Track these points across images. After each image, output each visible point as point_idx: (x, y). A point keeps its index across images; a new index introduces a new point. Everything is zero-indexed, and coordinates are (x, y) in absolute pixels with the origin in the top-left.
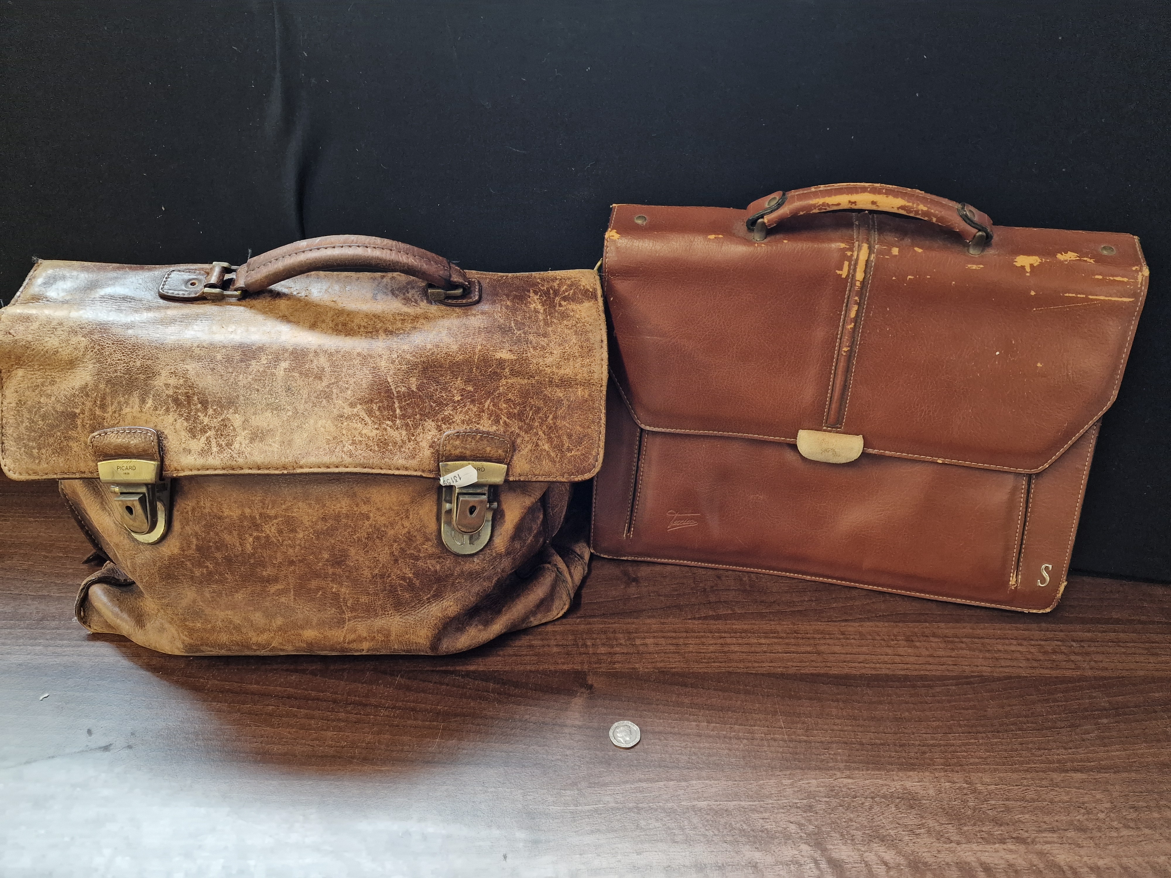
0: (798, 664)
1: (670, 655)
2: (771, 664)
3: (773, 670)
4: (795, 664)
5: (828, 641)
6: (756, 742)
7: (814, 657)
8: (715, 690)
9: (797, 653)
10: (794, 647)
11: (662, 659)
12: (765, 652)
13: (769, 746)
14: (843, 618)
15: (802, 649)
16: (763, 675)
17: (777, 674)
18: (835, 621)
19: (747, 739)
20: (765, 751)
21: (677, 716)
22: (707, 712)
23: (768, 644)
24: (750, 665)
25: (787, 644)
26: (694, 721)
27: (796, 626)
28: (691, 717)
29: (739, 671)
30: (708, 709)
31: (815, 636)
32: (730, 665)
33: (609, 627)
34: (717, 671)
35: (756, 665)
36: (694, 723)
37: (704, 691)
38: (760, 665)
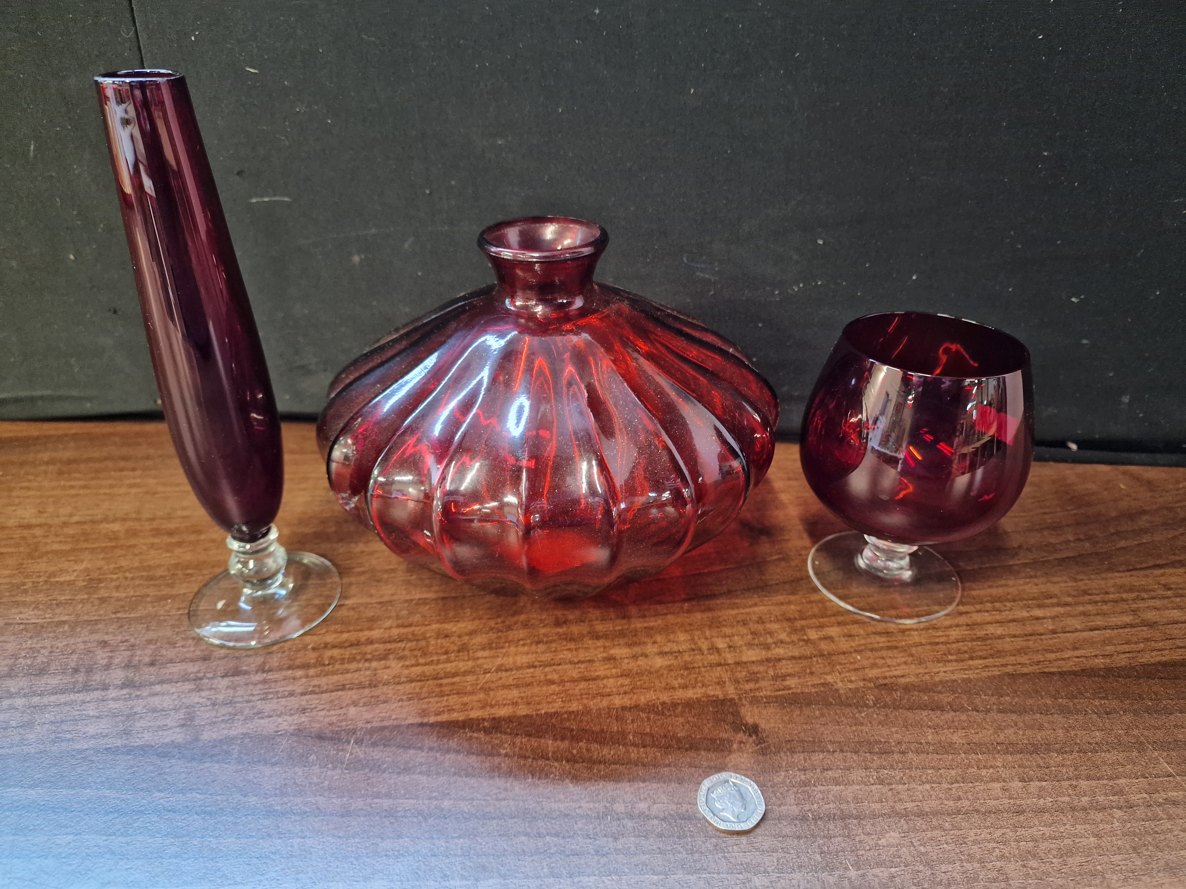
0: (1127, 648)
1: (884, 653)
2: (1077, 653)
3: (1089, 664)
4: (1120, 648)
5: (1151, 603)
6: (1140, 812)
7: (1145, 632)
8: (1000, 711)
9: (1112, 628)
10: (1099, 618)
11: (871, 661)
12: (1054, 632)
13: (1170, 818)
14: (1151, 563)
15: (1115, 620)
16: (1075, 673)
17: (1100, 669)
18: (1141, 569)
19: (1120, 808)
20: (1171, 831)
21: (953, 772)
22: (1010, 758)
23: (1053, 618)
24: (1040, 657)
25: (1084, 614)
26: (993, 780)
27: (1080, 583)
28: (984, 772)
29: (1025, 670)
30: (1006, 752)
31: (1124, 596)
32: (1003, 661)
33: (748, 614)
34: (985, 674)
35: (1051, 656)
36: (997, 785)
37: (981, 715)
38: (1058, 655)
